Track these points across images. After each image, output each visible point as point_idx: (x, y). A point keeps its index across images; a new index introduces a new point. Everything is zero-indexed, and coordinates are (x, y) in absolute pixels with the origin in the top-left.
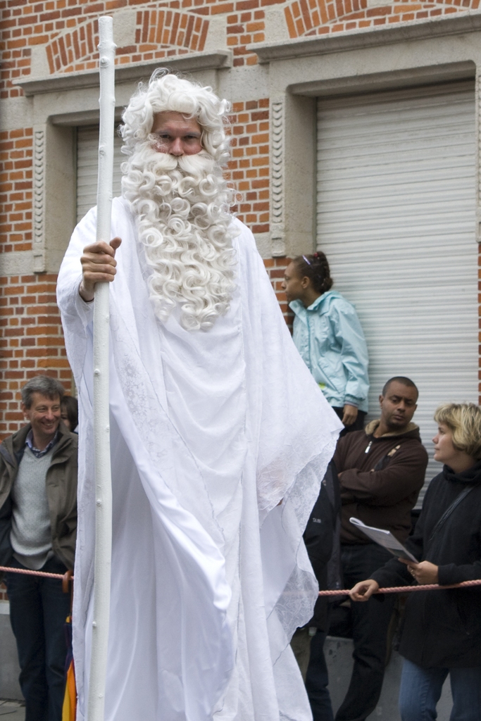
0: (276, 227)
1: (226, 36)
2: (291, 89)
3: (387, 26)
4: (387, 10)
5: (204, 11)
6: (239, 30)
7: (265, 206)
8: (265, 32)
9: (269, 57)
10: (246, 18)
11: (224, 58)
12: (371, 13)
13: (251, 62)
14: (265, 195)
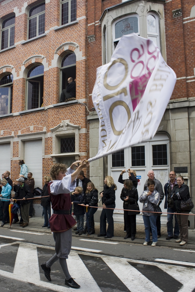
0: (19, 156)
1: (14, 134)
2: (21, 140)
3: (32, 133)
4: (32, 131)
5: (11, 131)
6: (15, 133)
7: (18, 154)
8: (18, 133)
9: (19, 136)
10: (16, 132)
11: (13, 136)
12: (31, 131)
13: (17, 137)
14: (18, 153)
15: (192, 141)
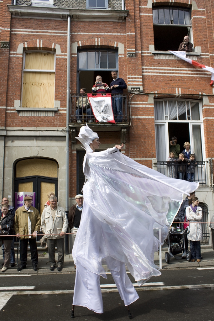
15: (6, 169)
